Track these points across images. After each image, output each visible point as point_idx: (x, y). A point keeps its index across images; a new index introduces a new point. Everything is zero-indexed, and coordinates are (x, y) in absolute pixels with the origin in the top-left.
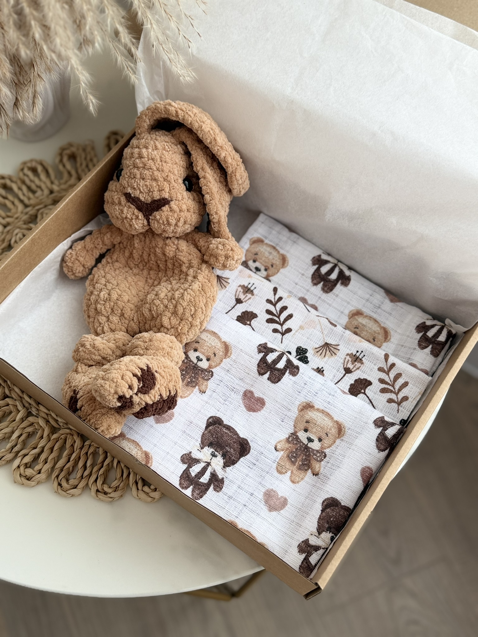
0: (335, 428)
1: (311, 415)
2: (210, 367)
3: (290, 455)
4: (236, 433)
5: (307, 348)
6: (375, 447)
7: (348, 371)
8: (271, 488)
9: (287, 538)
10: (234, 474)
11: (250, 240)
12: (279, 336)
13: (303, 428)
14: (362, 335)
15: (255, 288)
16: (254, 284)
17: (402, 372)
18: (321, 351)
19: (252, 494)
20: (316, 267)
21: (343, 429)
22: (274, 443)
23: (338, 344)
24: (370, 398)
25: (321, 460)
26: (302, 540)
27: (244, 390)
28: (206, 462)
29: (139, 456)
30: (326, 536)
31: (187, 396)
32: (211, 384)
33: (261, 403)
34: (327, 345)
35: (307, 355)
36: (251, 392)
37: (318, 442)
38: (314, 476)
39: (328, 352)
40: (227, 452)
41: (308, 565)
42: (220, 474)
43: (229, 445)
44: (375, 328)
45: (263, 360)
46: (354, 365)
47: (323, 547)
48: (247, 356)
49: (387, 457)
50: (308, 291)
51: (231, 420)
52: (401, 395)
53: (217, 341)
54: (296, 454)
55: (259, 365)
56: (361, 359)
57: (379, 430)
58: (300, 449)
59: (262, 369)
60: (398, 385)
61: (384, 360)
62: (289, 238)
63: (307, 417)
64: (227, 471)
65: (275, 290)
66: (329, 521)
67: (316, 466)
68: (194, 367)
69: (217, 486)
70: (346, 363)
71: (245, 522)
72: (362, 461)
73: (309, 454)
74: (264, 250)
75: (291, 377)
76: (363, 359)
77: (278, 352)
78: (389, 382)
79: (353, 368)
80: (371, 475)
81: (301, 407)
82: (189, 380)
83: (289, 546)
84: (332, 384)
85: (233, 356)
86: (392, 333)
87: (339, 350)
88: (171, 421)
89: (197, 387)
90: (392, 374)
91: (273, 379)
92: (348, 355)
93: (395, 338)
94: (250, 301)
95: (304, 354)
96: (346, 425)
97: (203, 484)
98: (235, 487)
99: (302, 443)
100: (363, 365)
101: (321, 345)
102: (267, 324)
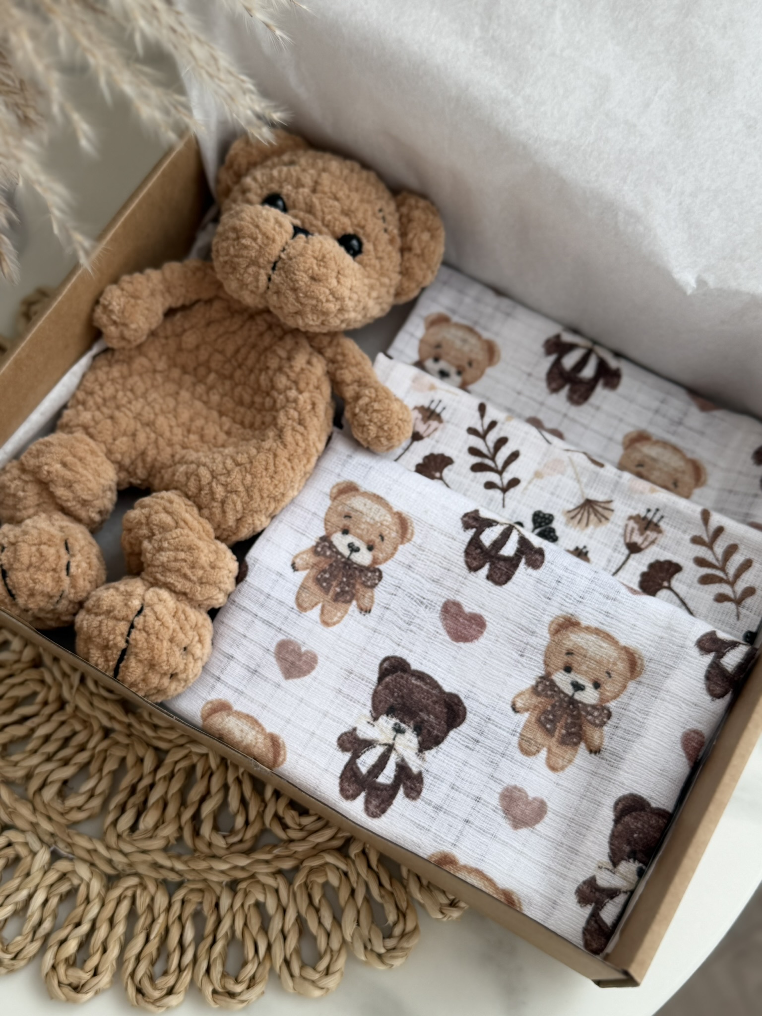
0: (623, 660)
1: (575, 639)
2: (375, 561)
3: (542, 718)
4: (435, 685)
5: (551, 513)
6: (705, 692)
7: (634, 548)
8: (513, 783)
9: (554, 877)
10: (441, 763)
11: (425, 319)
12: (497, 494)
13: (561, 664)
14: (653, 477)
15: (444, 409)
16: (440, 401)
17: (737, 542)
18: (579, 516)
19: (478, 799)
20: (552, 358)
21: (639, 662)
22: (509, 698)
23: (609, 500)
24: (681, 595)
25: (603, 724)
26: (582, 879)
27: (444, 600)
28: (385, 744)
29: (260, 745)
30: (629, 868)
31: (338, 622)
32: (380, 593)
33: (478, 625)
34: (589, 505)
35: (555, 525)
36: (457, 605)
37: (593, 690)
38: (593, 755)
40: (423, 721)
41: (600, 926)
42: (415, 765)
43: (425, 709)
44: (675, 462)
45: (475, 543)
46: (645, 536)
47: (625, 889)
48: (443, 537)
49: (730, 708)
50: (542, 404)
51: (424, 662)
52: (741, 586)
53: (383, 511)
54: (554, 716)
55: (467, 553)
56: (656, 525)
57: (708, 659)
58: (561, 706)
59: (475, 559)
60: (732, 569)
61: (701, 523)
62: (497, 308)
63: (568, 644)
64: (427, 759)
65: (482, 408)
66: (631, 839)
67: (595, 735)
68: (345, 564)
69: (412, 789)
70: (628, 535)
71: (470, 853)
72: (682, 720)
73: (579, 714)
74: (450, 335)
75: (530, 570)
76: (662, 524)
77: (502, 524)
78: (714, 562)
79: (643, 543)
80: (702, 744)
81: (554, 626)
82: (338, 590)
83: (559, 891)
84: (606, 577)
85: (417, 539)
86: (709, 469)
87: (612, 511)
88: (314, 673)
89: (354, 603)
90: (720, 548)
91: (496, 577)
92: (631, 518)
93: (715, 478)
94: (437, 434)
95: (548, 524)
96: (644, 653)
97: (384, 787)
98: (445, 788)
99: (563, 693)
100: (660, 535)
101: (578, 504)
102: (472, 474)
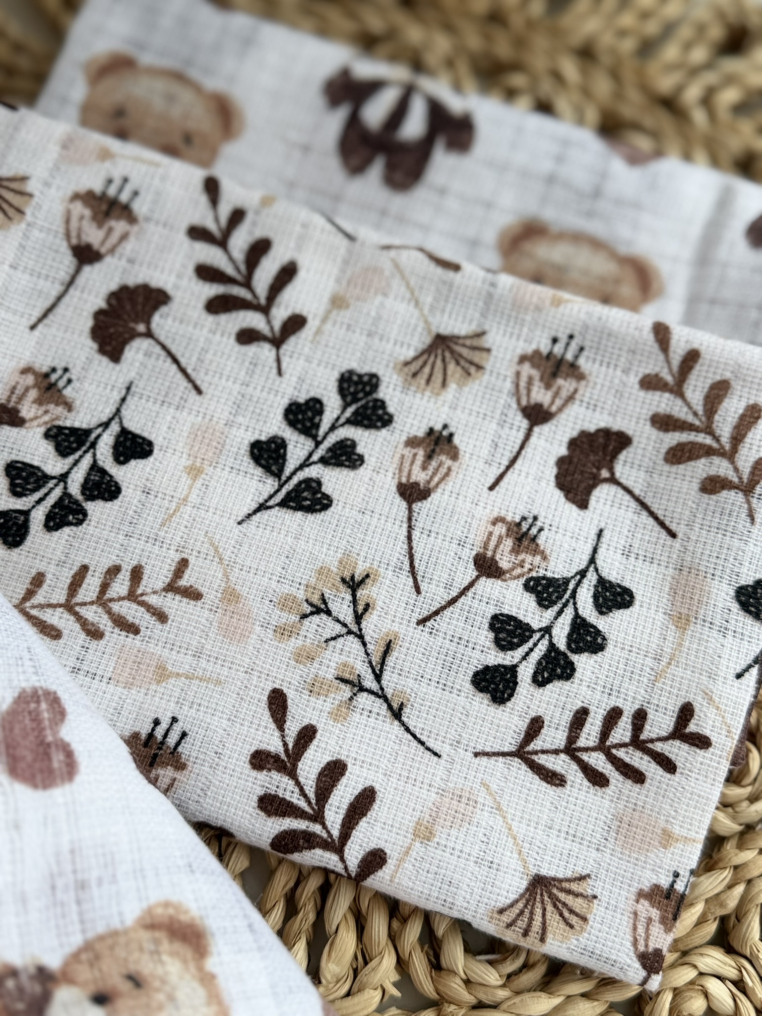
5: (374, 370)
7: (537, 415)
11: (85, 69)
15: (136, 193)
16: (126, 180)
17: (728, 375)
18: (427, 370)
23: (479, 330)
24: (637, 492)
34: (442, 343)
35: (383, 393)
39: (451, 366)
44: (602, 266)
46: (554, 389)
52: (747, 458)
56: (573, 366)
60: (726, 425)
61: (655, 348)
65: (212, 187)
70: (523, 391)
74: (143, 91)
76: (582, 362)
78: (690, 418)
79: (553, 402)
87: (488, 350)
90: (696, 391)
92: (523, 359)
94: (128, 247)
95: (370, 393)
100: (583, 383)
101: (421, 347)
102: (210, 319)
